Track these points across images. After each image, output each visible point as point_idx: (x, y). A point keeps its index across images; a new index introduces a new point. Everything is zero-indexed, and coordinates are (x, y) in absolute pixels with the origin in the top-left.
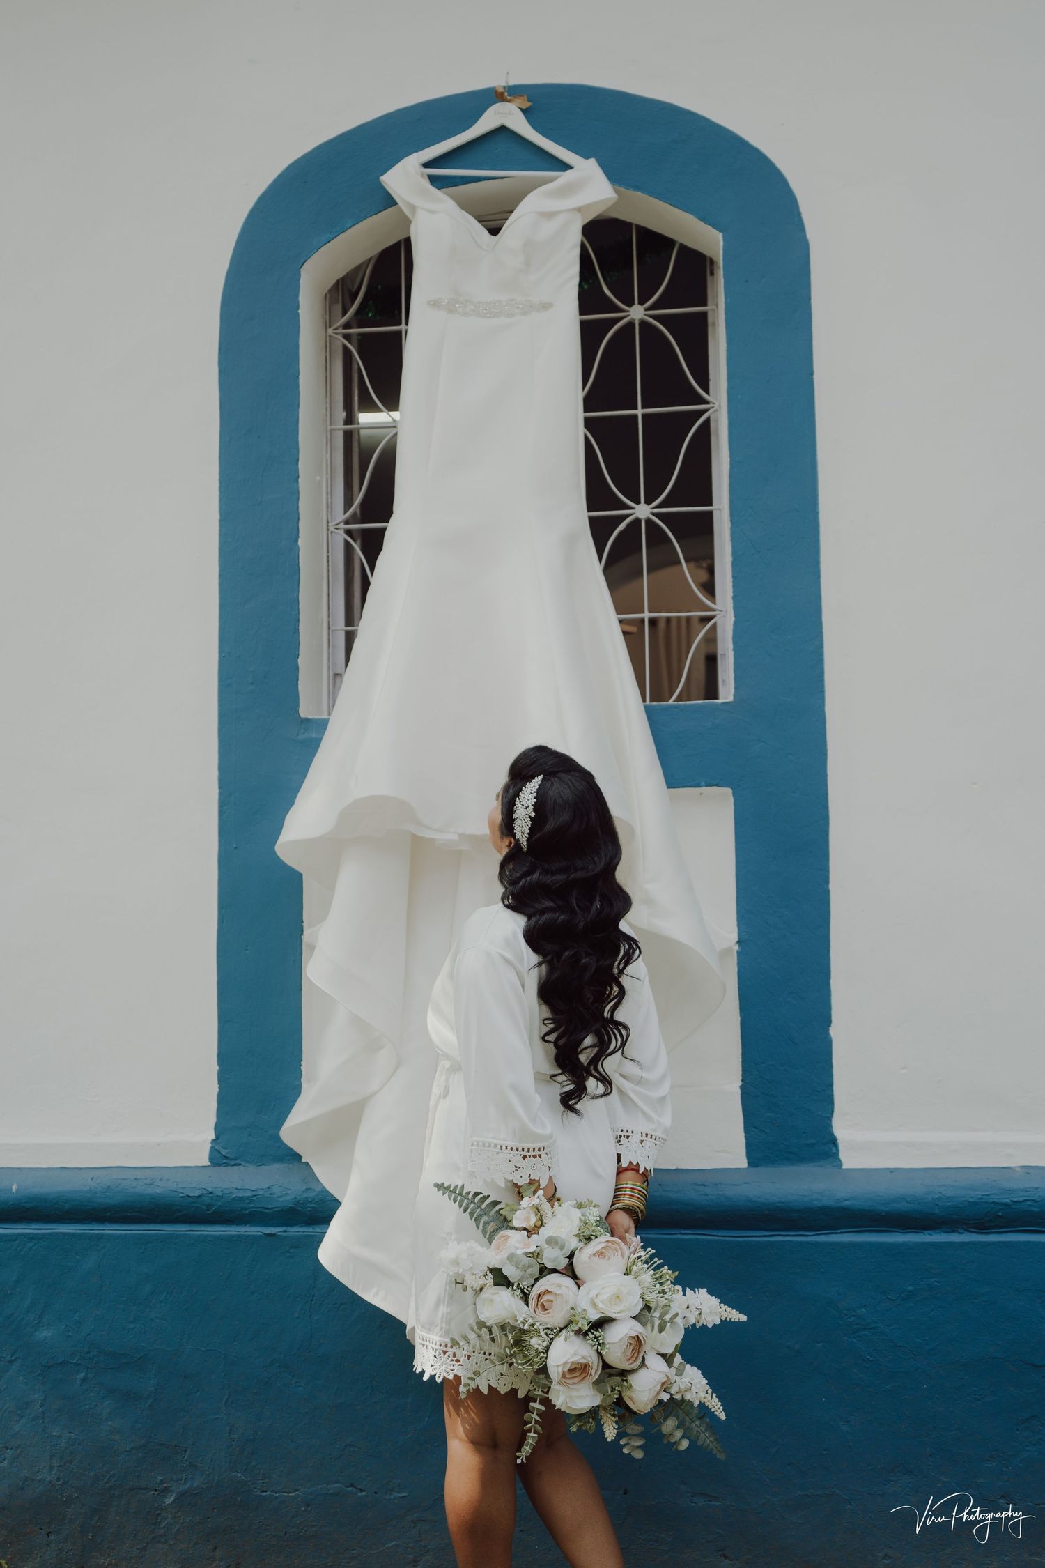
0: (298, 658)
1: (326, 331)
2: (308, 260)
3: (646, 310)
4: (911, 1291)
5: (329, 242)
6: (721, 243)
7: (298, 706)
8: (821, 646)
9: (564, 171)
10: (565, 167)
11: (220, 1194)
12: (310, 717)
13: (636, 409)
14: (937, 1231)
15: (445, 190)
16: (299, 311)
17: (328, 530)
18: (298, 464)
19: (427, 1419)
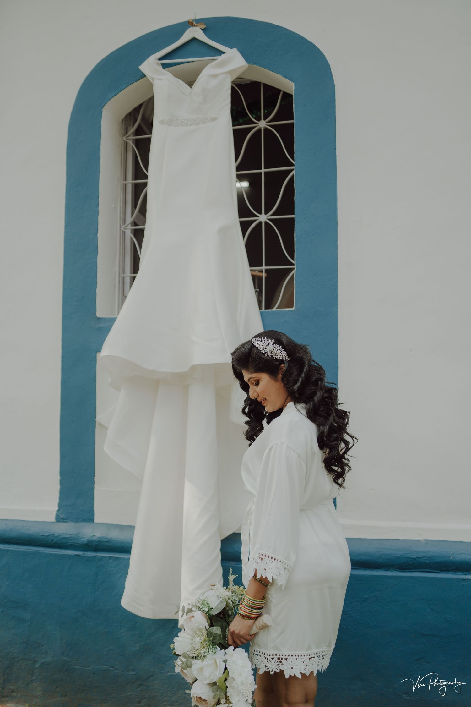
0: (96, 289)
1: (122, 138)
2: (106, 104)
3: (267, 122)
4: (366, 598)
5: (115, 96)
6: (294, 88)
7: (96, 311)
8: (337, 282)
9: (220, 56)
10: (222, 53)
11: (56, 535)
12: (101, 317)
13: (261, 169)
14: (381, 570)
15: (167, 69)
16: (101, 128)
17: (120, 229)
18: (98, 199)
19: (144, 641)
